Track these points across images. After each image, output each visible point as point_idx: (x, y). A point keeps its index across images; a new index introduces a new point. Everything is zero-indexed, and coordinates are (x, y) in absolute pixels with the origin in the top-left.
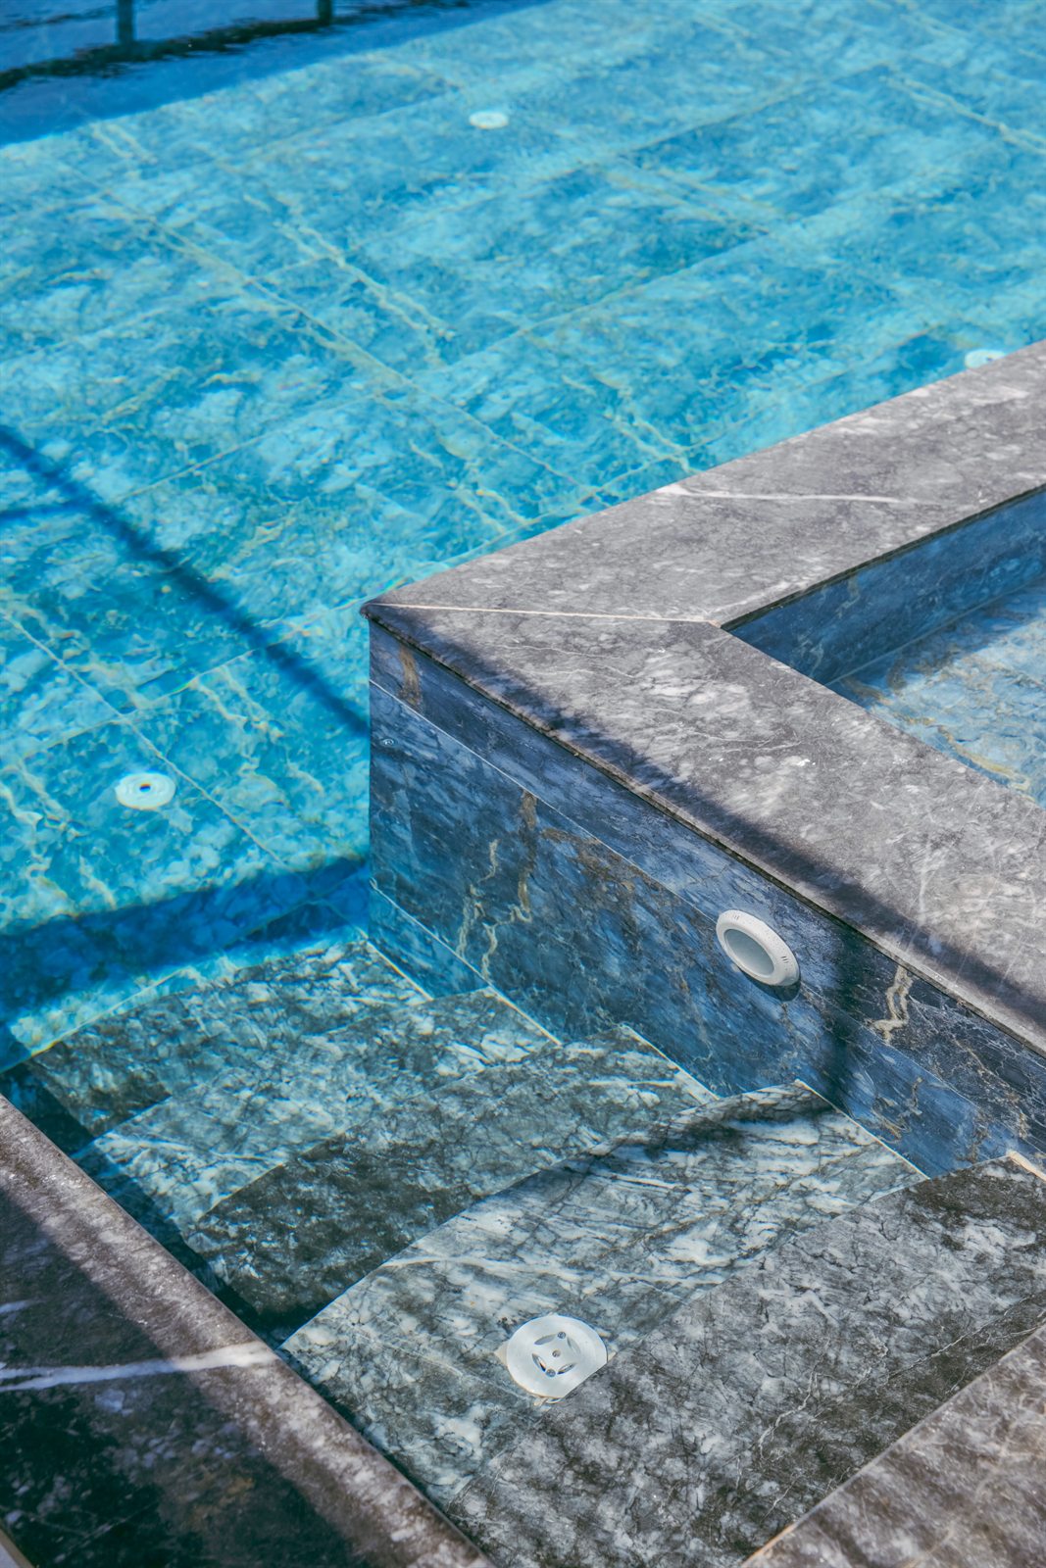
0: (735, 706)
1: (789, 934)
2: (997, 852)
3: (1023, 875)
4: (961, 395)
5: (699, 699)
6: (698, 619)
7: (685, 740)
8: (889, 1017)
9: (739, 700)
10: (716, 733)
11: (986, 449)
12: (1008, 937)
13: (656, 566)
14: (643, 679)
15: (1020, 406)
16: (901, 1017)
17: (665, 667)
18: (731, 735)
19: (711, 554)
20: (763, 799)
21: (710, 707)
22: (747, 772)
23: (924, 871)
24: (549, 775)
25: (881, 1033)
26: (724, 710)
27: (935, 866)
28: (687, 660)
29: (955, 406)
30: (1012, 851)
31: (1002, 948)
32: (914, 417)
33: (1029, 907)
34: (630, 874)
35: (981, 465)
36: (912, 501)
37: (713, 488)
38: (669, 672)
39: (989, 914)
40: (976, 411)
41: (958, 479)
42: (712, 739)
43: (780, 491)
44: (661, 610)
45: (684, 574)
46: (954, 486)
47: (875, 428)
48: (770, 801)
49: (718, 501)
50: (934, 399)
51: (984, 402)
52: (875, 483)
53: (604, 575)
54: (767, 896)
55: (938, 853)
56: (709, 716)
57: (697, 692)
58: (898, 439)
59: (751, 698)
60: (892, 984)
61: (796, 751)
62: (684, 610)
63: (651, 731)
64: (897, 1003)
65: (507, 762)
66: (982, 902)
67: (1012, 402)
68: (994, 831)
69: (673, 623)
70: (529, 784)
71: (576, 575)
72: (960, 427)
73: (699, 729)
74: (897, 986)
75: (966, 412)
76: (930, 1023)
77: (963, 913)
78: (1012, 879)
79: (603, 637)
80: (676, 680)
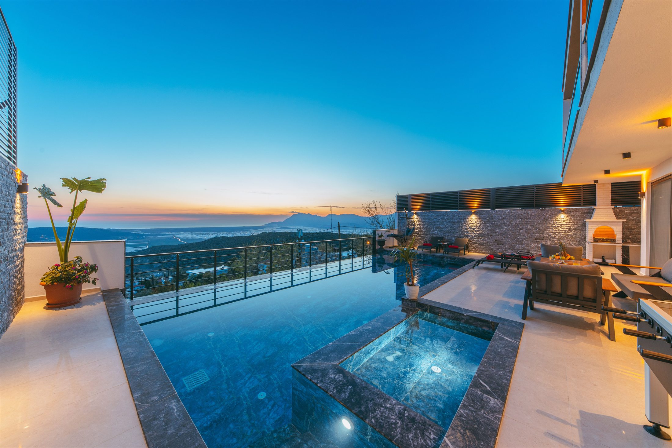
0: (341, 378)
1: (352, 420)
2: (379, 401)
3: (383, 406)
4: (363, 328)
5: (336, 377)
6: (335, 363)
7: (335, 385)
8: (368, 436)
9: (341, 377)
10: (339, 383)
11: (368, 335)
12: (383, 418)
13: (329, 355)
14: (329, 374)
15: (370, 329)
16: (370, 436)
17: (331, 372)
18: (341, 383)
19: (336, 353)
20: (346, 394)
21: (338, 378)
22: (343, 390)
23: (370, 406)
24: (316, 392)
25: (367, 439)
26: (340, 379)
27: (371, 405)
28: (334, 371)
29: (363, 330)
30: (381, 401)
31: (383, 421)
32: (359, 331)
33: (385, 412)
34: (329, 410)
35: (367, 337)
36: (360, 343)
37: (336, 343)
38: (332, 373)
39: (380, 414)
40: (366, 330)
41: (365, 340)
42: (338, 384)
43: (344, 343)
44: (330, 362)
45: (333, 356)
46: (364, 341)
47: (354, 333)
48: (347, 395)
49: (336, 345)
50: (360, 329)
51: (366, 329)
52: (355, 341)
53: (323, 357)
54: (348, 413)
55: (371, 402)
56: (338, 380)
57: (336, 376)
58: (357, 334)
59: (343, 376)
60: (368, 429)
61: (350, 385)
62: (333, 362)
63: (330, 383)
64: (369, 433)
65: (311, 390)
66: (379, 411)
67: (369, 328)
68: (378, 398)
69: (332, 364)
70: (314, 394)
71: (319, 358)
72: (364, 332)
73: (337, 382)
74: (369, 430)
75: (365, 330)
76: (375, 437)
77: (376, 414)
78: (382, 406)
79: (323, 368)
80: (333, 374)
